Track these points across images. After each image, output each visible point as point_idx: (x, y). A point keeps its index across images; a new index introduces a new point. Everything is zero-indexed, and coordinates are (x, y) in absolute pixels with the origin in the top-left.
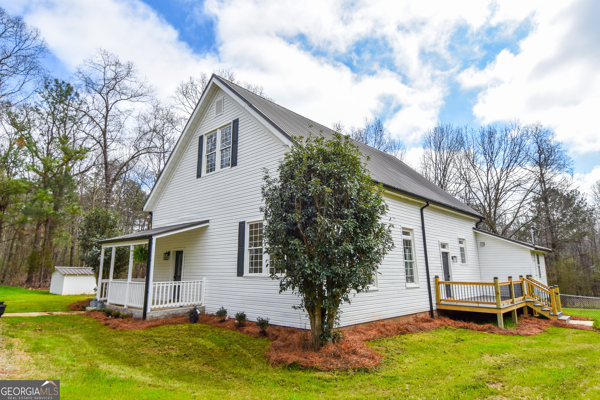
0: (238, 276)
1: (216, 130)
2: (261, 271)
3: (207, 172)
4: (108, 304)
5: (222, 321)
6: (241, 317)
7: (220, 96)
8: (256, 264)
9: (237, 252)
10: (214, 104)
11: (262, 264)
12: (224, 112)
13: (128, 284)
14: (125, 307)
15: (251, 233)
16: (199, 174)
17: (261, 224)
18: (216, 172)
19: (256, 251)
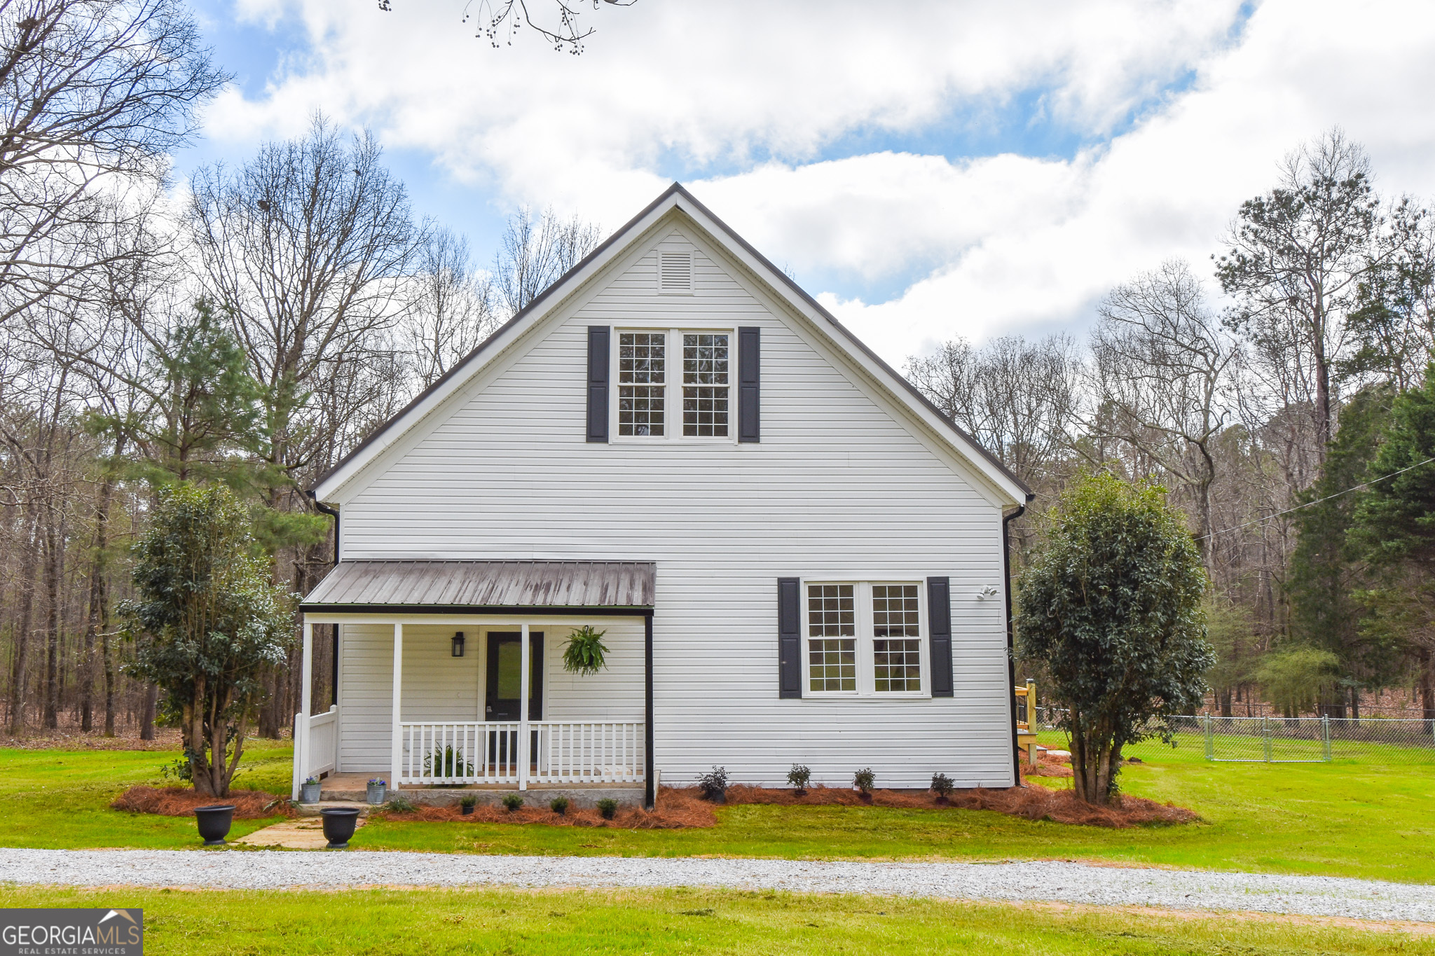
0: (782, 696)
1: (668, 329)
2: (850, 685)
3: (625, 431)
4: (395, 787)
5: (799, 793)
6: (864, 778)
7: (676, 243)
8: (833, 672)
9: (776, 645)
10: (653, 254)
11: (851, 671)
12: (697, 293)
13: (524, 727)
14: (523, 787)
15: (814, 605)
16: (596, 432)
17: (847, 590)
18: (671, 441)
19: (832, 645)
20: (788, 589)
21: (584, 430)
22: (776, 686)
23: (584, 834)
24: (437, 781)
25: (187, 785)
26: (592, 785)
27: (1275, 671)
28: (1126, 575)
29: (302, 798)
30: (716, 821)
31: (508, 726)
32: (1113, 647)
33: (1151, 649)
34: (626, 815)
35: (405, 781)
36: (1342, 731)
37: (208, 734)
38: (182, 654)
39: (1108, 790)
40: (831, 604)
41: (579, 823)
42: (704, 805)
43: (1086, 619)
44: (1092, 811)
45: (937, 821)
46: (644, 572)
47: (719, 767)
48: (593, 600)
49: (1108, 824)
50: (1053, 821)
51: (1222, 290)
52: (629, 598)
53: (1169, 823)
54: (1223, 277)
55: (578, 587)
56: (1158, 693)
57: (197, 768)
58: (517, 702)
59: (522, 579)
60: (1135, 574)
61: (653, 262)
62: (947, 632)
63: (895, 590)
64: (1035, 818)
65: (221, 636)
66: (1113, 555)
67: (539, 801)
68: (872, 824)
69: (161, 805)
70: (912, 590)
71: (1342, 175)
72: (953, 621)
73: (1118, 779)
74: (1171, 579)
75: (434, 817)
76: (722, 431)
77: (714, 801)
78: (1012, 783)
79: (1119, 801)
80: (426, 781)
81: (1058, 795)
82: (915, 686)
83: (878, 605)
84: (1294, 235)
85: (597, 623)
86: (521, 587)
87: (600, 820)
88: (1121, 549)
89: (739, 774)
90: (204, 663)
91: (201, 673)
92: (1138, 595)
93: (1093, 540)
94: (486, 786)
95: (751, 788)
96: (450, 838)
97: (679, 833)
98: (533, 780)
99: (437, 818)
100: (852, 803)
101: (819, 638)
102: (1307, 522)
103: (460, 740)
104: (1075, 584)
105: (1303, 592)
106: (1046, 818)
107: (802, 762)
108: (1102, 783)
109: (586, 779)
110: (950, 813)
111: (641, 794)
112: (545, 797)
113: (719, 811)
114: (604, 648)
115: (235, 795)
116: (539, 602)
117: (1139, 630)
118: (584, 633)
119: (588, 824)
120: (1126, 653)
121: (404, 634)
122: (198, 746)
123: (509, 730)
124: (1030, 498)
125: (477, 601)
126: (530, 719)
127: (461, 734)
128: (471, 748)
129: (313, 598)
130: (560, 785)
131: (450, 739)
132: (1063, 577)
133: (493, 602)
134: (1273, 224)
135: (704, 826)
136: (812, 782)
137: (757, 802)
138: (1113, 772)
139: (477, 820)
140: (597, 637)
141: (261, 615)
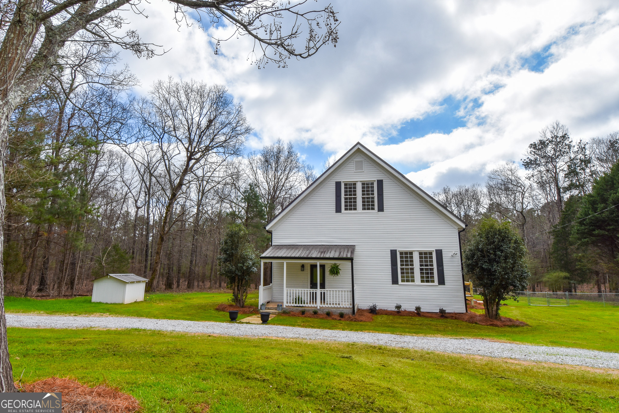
0: (393, 284)
1: (357, 181)
2: (413, 281)
3: (346, 209)
4: (285, 306)
5: (398, 312)
6: (418, 309)
7: (358, 158)
8: (407, 277)
9: (390, 269)
10: (353, 161)
11: (413, 277)
12: (365, 171)
13: (319, 291)
14: (318, 308)
15: (401, 257)
16: (338, 210)
17: (411, 253)
18: (359, 212)
19: (407, 269)
20: (393, 253)
21: (335, 209)
22: (391, 281)
23: (334, 322)
24: (296, 305)
25: (234, 304)
26: (337, 308)
27: (549, 278)
28: (499, 248)
29: (261, 309)
30: (373, 320)
31: (314, 290)
32: (495, 271)
33: (508, 271)
34: (347, 317)
35: (287, 305)
36: (572, 297)
37: (238, 290)
38: (231, 269)
39: (496, 315)
40: (406, 257)
41: (333, 319)
42: (370, 315)
43: (486, 262)
44: (491, 321)
45: (441, 322)
46: (352, 248)
47: (374, 304)
48: (336, 255)
49: (496, 326)
50: (478, 324)
51: (525, 169)
52: (347, 255)
53: (517, 326)
54: (525, 165)
55: (333, 252)
56: (512, 285)
57: (236, 299)
58: (317, 284)
59: (318, 250)
60: (501, 248)
61: (353, 163)
62: (442, 265)
63: (426, 253)
64: (472, 323)
65: (241, 265)
66: (494, 242)
67: (323, 312)
68: (420, 322)
69: (226, 309)
70: (431, 253)
71: (560, 134)
72: (444, 262)
73: (499, 312)
74: (513, 249)
75: (294, 315)
76: (373, 209)
77: (373, 313)
78: (465, 312)
79: (500, 319)
80: (293, 305)
81: (480, 316)
82: (433, 281)
83: (421, 258)
84: (547, 152)
85: (337, 262)
86: (318, 252)
87: (339, 318)
88: (496, 240)
89: (381, 305)
90: (237, 272)
91: (237, 274)
92: (503, 254)
93: (487, 238)
94: (308, 307)
95: (384, 310)
96: (296, 322)
97: (361, 323)
98: (321, 306)
99: (295, 316)
100: (414, 316)
101: (403, 267)
102: (556, 234)
103: (302, 294)
104: (482, 251)
105: (556, 255)
106: (476, 323)
107: (399, 303)
108: (494, 313)
109: (336, 306)
110: (445, 320)
111: (351, 311)
112: (324, 311)
113: (374, 317)
114: (340, 269)
115: (245, 307)
116: (322, 256)
117: (504, 265)
118: (334, 265)
119: (336, 319)
120: (500, 273)
121: (287, 265)
122: (236, 294)
123: (314, 292)
124: (466, 226)
125: (305, 256)
126: (320, 288)
127: (302, 292)
128: (304, 296)
129: (263, 255)
130: (329, 307)
131: (299, 293)
132: (478, 249)
133: (309, 256)
134: (539, 149)
135: (369, 321)
136: (402, 309)
137: (386, 314)
138: (498, 309)
139: (305, 317)
140: (338, 266)
141: (251, 259)
